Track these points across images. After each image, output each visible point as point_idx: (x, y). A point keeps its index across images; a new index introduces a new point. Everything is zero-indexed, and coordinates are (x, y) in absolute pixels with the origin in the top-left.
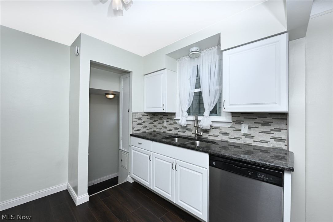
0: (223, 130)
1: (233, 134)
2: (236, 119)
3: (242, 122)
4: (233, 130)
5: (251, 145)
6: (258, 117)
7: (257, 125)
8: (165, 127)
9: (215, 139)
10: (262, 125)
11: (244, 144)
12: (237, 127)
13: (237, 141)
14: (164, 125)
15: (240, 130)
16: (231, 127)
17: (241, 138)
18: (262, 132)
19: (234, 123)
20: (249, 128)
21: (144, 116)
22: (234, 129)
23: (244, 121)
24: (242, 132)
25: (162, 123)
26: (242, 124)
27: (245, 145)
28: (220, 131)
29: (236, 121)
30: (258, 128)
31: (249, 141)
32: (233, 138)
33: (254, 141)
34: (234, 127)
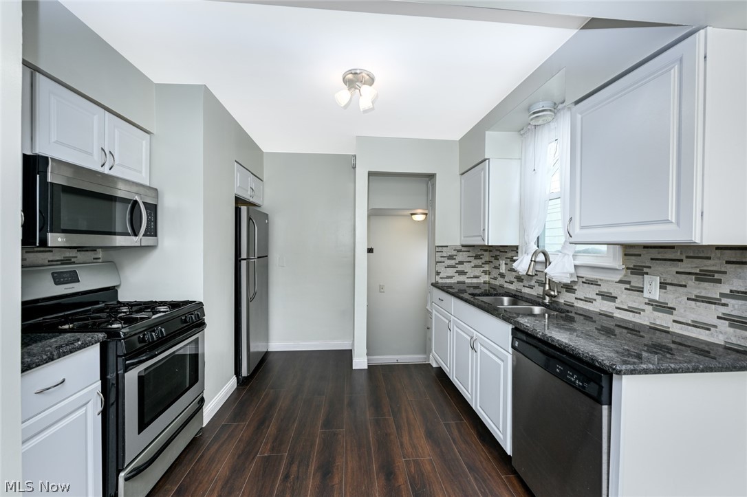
0: (604, 288)
1: (626, 299)
2: (633, 262)
3: (645, 270)
4: (626, 289)
5: (668, 332)
6: (687, 257)
7: (682, 279)
8: (502, 276)
9: (587, 308)
10: (697, 279)
11: (651, 328)
12: (635, 281)
13: (634, 317)
14: (501, 271)
15: (641, 290)
16: (621, 282)
17: (644, 310)
18: (698, 299)
19: (629, 271)
20: (663, 285)
21: (461, 253)
22: (628, 286)
23: (650, 267)
24: (646, 294)
25: (497, 268)
26: (647, 274)
27: (654, 329)
28: (595, 289)
29: (632, 266)
30: (685, 286)
31: (663, 320)
32: (626, 307)
33: (674, 321)
34: (629, 283)
